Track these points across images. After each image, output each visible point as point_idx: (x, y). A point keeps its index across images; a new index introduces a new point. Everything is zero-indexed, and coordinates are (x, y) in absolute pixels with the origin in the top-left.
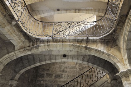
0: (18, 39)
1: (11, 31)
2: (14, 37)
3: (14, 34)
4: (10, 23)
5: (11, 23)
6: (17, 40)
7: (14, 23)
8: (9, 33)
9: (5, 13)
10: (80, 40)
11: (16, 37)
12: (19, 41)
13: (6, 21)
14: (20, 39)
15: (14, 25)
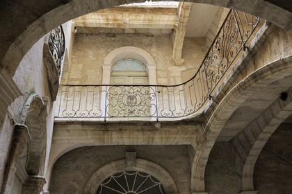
0: (182, 136)
1: (164, 136)
2: (175, 138)
3: (172, 136)
4: (154, 130)
5: (156, 129)
6: (184, 138)
7: (158, 126)
8: (164, 140)
9: (140, 128)
10: (242, 67)
11: (178, 136)
12: (187, 136)
13: (149, 133)
14: (186, 134)
15: (161, 127)
